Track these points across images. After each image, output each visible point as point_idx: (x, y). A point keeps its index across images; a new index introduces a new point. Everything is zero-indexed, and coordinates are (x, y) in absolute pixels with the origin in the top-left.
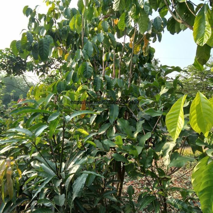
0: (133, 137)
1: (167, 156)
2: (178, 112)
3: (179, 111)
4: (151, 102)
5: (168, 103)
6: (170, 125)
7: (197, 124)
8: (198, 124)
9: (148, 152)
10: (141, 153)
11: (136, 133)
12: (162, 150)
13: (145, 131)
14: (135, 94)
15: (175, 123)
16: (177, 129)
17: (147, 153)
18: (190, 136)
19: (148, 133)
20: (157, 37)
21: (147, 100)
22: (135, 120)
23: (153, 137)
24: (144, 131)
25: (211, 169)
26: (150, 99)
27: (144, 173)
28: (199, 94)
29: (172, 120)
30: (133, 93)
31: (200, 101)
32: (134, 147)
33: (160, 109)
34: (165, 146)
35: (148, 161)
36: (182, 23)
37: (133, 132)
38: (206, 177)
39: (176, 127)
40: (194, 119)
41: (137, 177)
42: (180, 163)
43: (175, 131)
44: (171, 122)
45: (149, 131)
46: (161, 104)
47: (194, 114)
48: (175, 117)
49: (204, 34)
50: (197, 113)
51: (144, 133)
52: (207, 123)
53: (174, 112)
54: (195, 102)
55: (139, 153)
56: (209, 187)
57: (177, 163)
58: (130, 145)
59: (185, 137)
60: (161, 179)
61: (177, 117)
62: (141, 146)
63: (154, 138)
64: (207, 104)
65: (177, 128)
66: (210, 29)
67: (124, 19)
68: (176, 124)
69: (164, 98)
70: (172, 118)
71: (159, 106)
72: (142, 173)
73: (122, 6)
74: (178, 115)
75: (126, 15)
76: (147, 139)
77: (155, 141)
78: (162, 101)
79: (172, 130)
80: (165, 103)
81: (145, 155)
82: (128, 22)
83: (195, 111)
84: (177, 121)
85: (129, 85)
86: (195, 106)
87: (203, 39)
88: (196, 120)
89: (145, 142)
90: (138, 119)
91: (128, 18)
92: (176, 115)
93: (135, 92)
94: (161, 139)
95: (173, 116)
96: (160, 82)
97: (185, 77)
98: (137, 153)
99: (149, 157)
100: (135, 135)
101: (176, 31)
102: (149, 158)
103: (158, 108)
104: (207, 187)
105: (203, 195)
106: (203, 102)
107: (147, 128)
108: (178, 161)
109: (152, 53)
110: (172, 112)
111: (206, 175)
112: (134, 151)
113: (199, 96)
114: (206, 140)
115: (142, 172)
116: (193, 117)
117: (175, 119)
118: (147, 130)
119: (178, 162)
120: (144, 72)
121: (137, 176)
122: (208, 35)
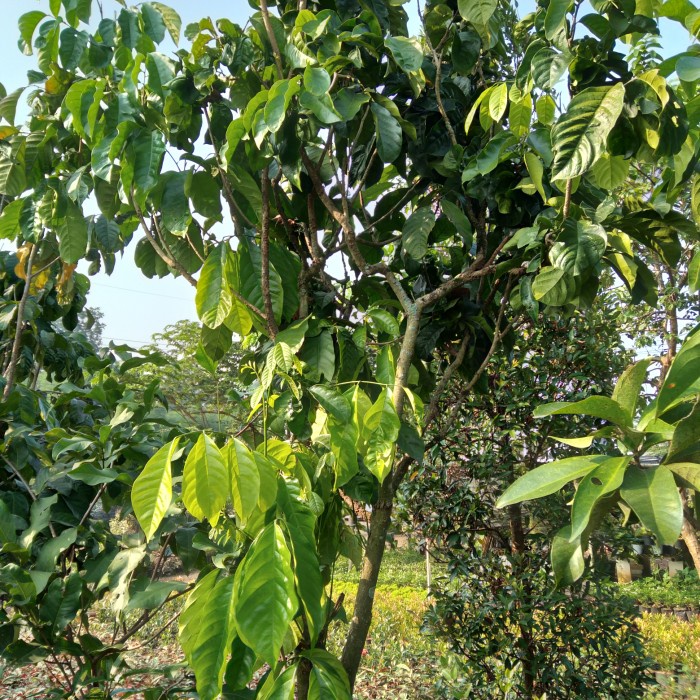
0: (19, 546)
1: (122, 586)
2: (160, 476)
3: (162, 474)
4: (87, 444)
5: (129, 448)
6: (140, 504)
7: (196, 500)
8: (199, 500)
9: (68, 583)
10: (46, 590)
11: (29, 533)
12: (107, 574)
13: (54, 528)
14: (25, 416)
15: (153, 499)
16: (156, 511)
17: (64, 588)
18: (179, 532)
19: (66, 532)
20: (102, 263)
21: (74, 439)
22: (22, 495)
23: (80, 543)
24: (51, 527)
25: (220, 597)
26: (82, 436)
27: (51, 644)
28: (204, 437)
29: (145, 493)
30: (19, 414)
31: (205, 452)
32: (26, 573)
33: (107, 463)
34: (116, 563)
35: (65, 609)
36: (174, 267)
37: (19, 533)
38: (210, 616)
39: (153, 508)
40: (192, 489)
41: (30, 658)
42: (153, 598)
43: (151, 517)
44: (143, 497)
45: (67, 527)
46: (112, 451)
47: (192, 479)
48: (151, 487)
49: (217, 304)
50: (198, 477)
51: (53, 532)
52: (215, 496)
53: (152, 474)
54: (195, 454)
55: (39, 590)
56: (215, 637)
57: (146, 599)
58: (13, 569)
59: (167, 536)
60: (96, 658)
61: (157, 486)
62: (43, 569)
63: (82, 546)
64: (218, 458)
65: (156, 509)
66: (230, 298)
67: (17, 215)
68: (155, 501)
69: (120, 433)
70: (146, 489)
71: (106, 456)
72: (46, 647)
73: (15, 183)
74: (160, 482)
75: (25, 208)
76: (62, 550)
77: (82, 553)
78: (113, 441)
79: (145, 515)
80: (122, 447)
81: (56, 592)
82: (29, 226)
83: (193, 472)
84: (155, 494)
85: (7, 387)
86: (195, 461)
87: (215, 314)
88: (194, 490)
89: (56, 558)
90: (34, 492)
91: (30, 216)
92: (155, 481)
93: (27, 411)
94: (101, 547)
95: (147, 484)
96: (110, 391)
97: (170, 354)
98: (35, 590)
99: (71, 597)
100: (28, 540)
101: (157, 271)
102: (68, 600)
103: (104, 460)
104: (211, 639)
105: (202, 657)
106: (211, 455)
107: (61, 519)
108: (149, 593)
109: (81, 293)
110: (147, 476)
111: (210, 611)
112: (27, 584)
113: (204, 442)
114: (213, 534)
115: (46, 644)
116: (190, 485)
117: (153, 490)
118: (62, 523)
119: (149, 598)
120: (54, 348)
121: (31, 655)
122: (224, 308)
